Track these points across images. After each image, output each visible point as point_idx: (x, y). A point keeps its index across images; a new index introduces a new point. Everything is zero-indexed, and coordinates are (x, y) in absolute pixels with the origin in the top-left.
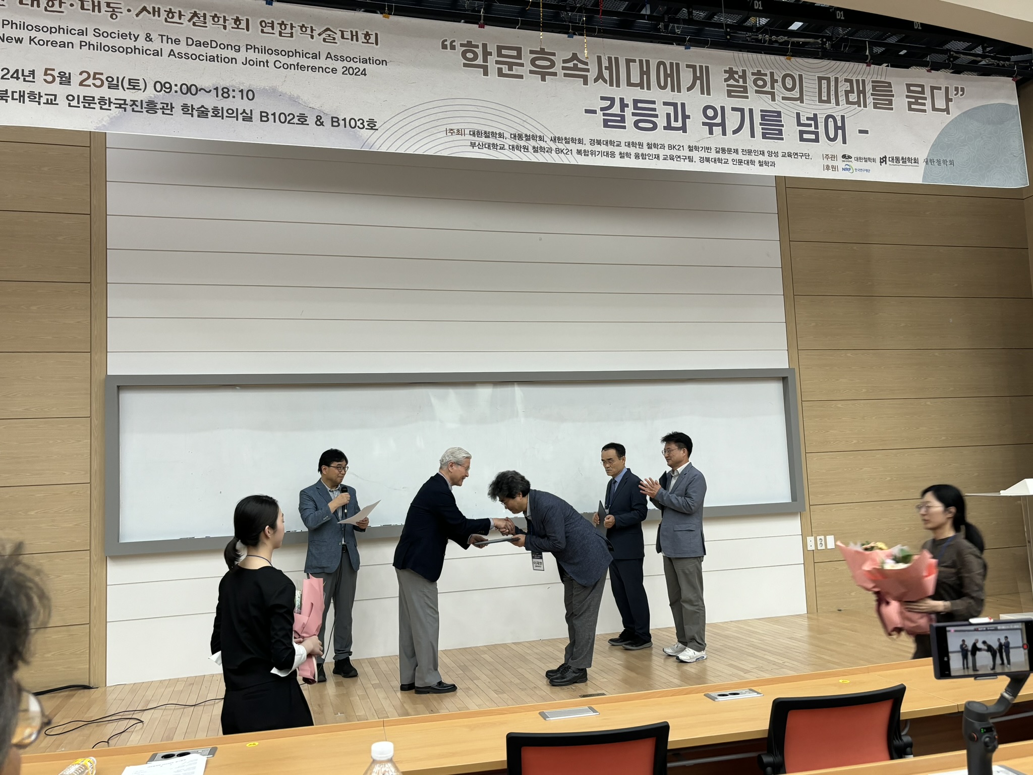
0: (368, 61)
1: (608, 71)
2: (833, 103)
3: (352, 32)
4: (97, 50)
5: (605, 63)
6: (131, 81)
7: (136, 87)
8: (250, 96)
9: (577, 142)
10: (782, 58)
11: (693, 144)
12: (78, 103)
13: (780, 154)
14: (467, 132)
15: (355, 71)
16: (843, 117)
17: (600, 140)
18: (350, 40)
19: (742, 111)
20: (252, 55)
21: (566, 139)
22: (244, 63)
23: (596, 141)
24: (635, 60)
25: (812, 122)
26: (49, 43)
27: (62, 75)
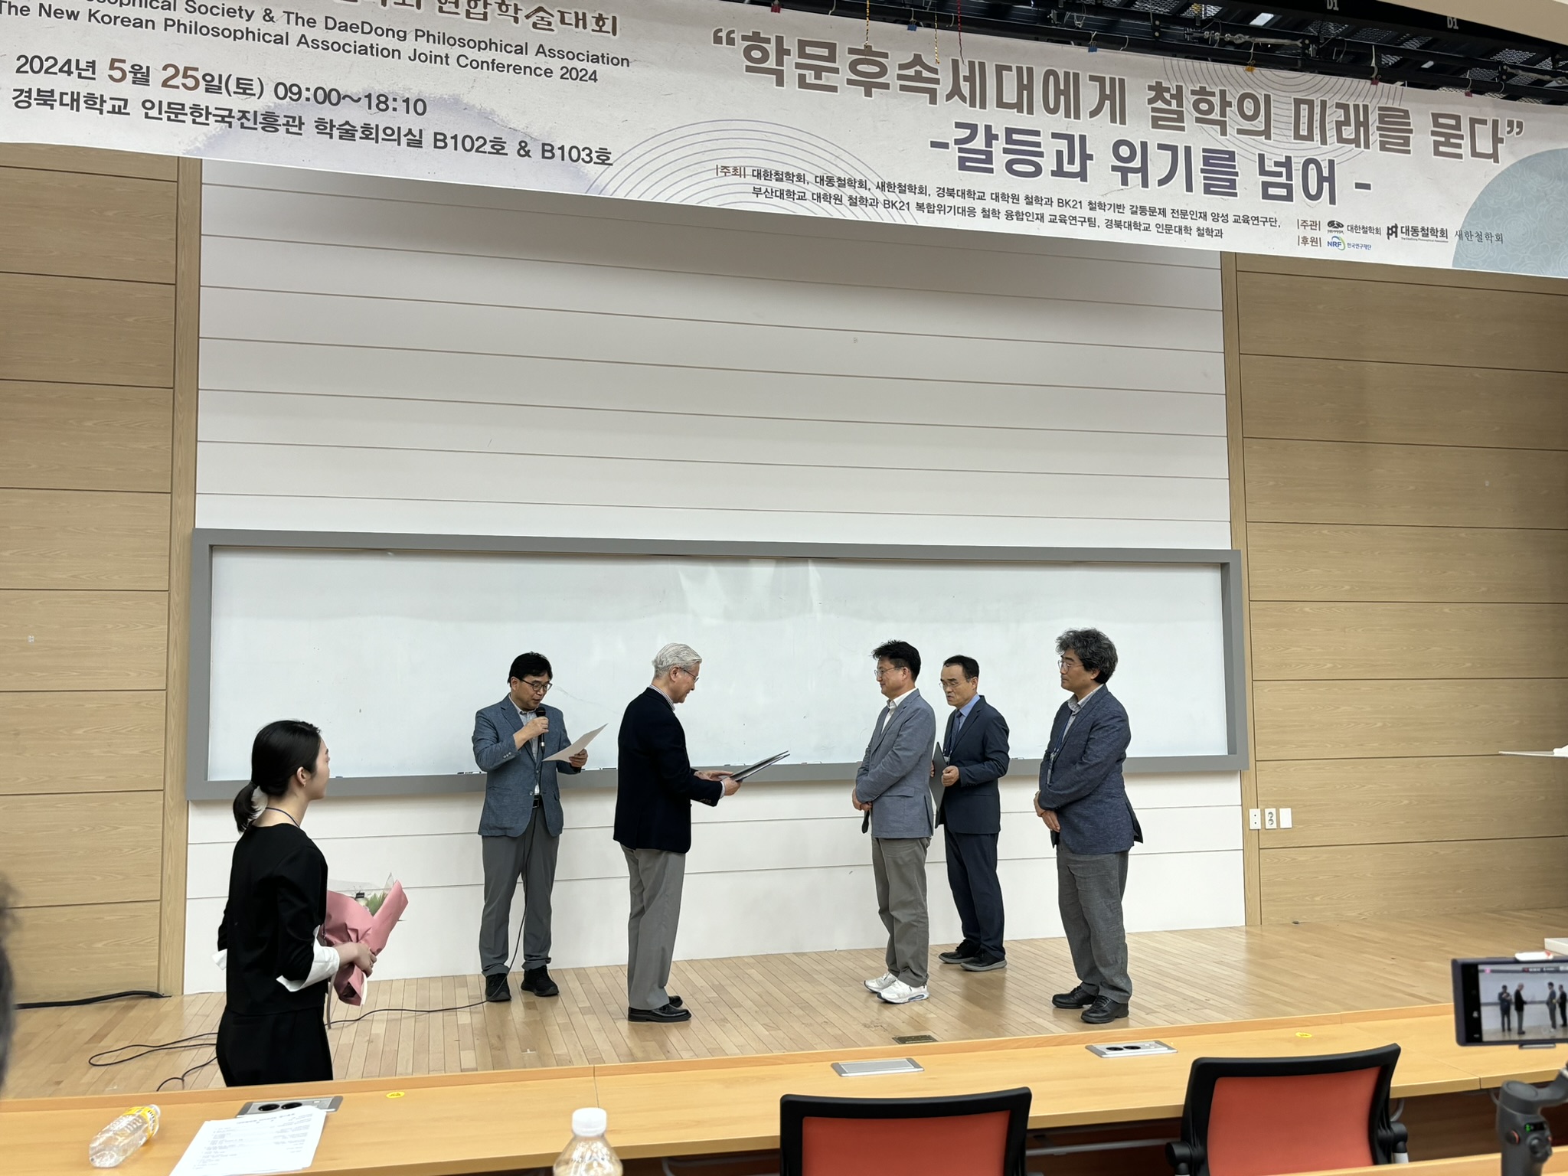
0: (600, 59)
1: (968, 83)
2: (1317, 141)
3: (577, 14)
4: (191, 32)
5: (964, 71)
6: (241, 81)
7: (248, 91)
8: (420, 110)
9: (917, 191)
10: (1240, 69)
11: (1096, 199)
12: (160, 113)
13: (1231, 218)
14: (749, 171)
15: (581, 74)
16: (1331, 163)
17: (953, 189)
18: (574, 26)
19: (1174, 149)
20: (424, 46)
21: (900, 186)
22: (412, 58)
23: (946, 191)
24: (1011, 67)
25: (1283, 170)
26: (119, 20)
27: (136, 69)
